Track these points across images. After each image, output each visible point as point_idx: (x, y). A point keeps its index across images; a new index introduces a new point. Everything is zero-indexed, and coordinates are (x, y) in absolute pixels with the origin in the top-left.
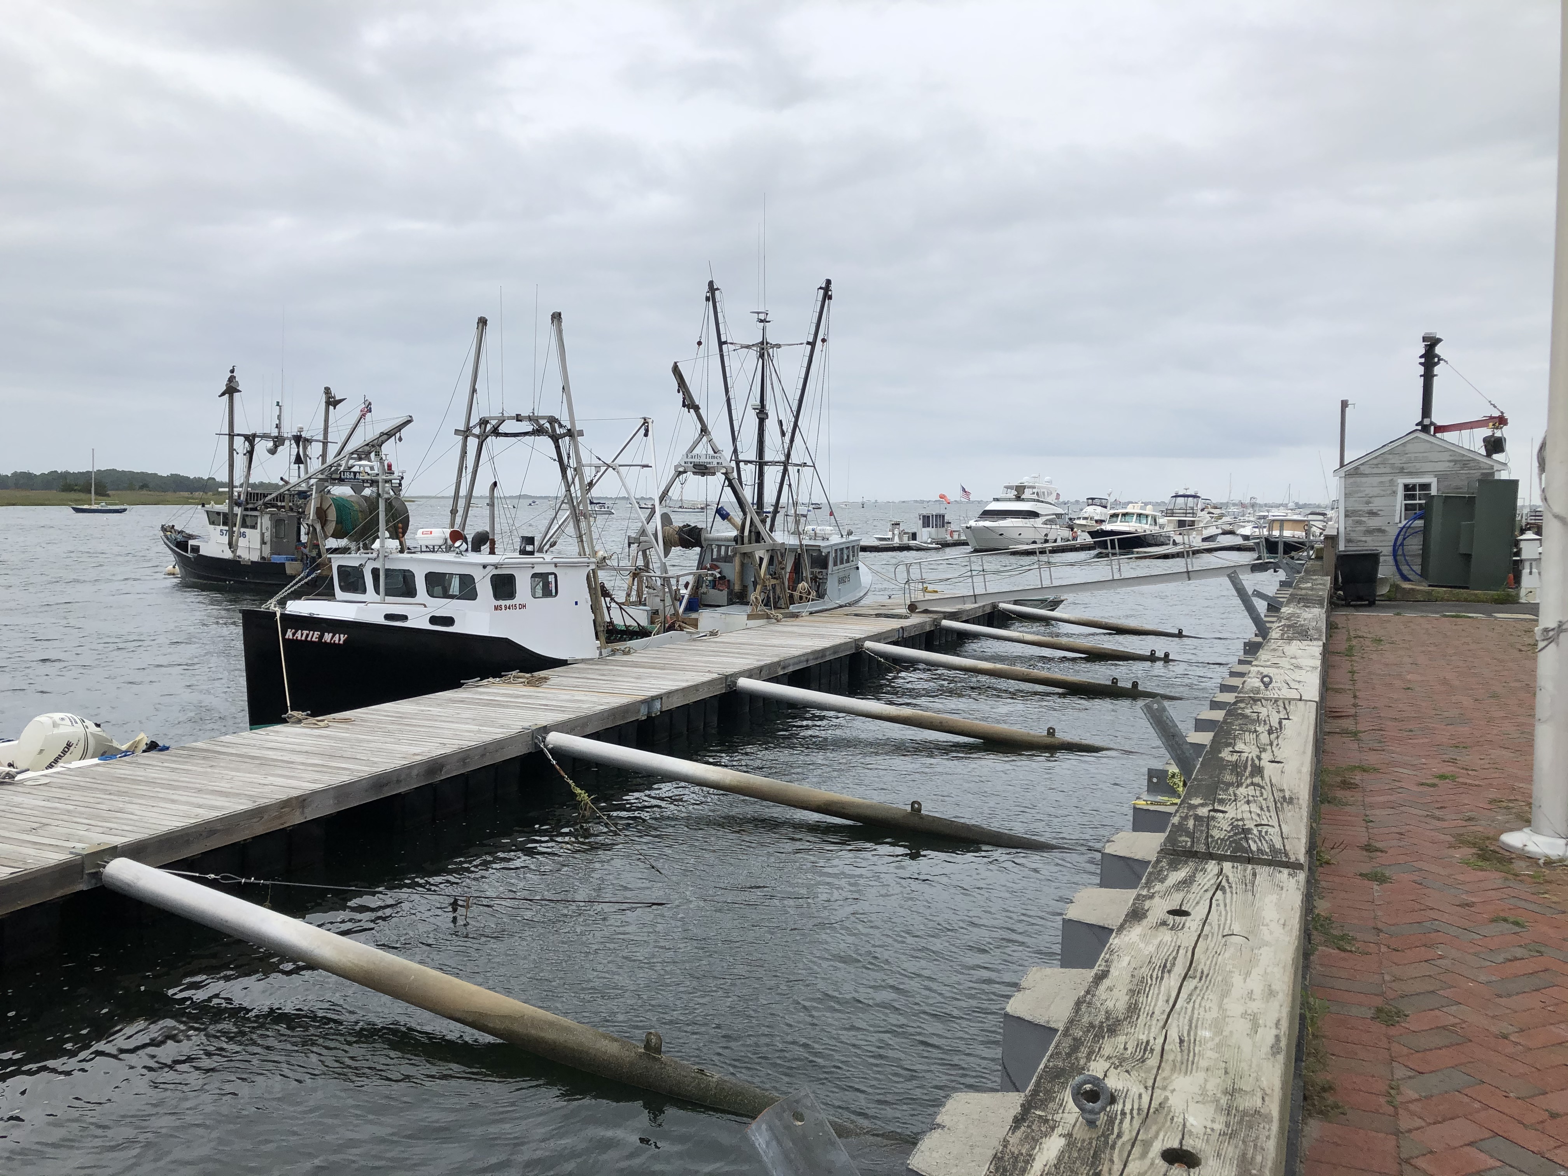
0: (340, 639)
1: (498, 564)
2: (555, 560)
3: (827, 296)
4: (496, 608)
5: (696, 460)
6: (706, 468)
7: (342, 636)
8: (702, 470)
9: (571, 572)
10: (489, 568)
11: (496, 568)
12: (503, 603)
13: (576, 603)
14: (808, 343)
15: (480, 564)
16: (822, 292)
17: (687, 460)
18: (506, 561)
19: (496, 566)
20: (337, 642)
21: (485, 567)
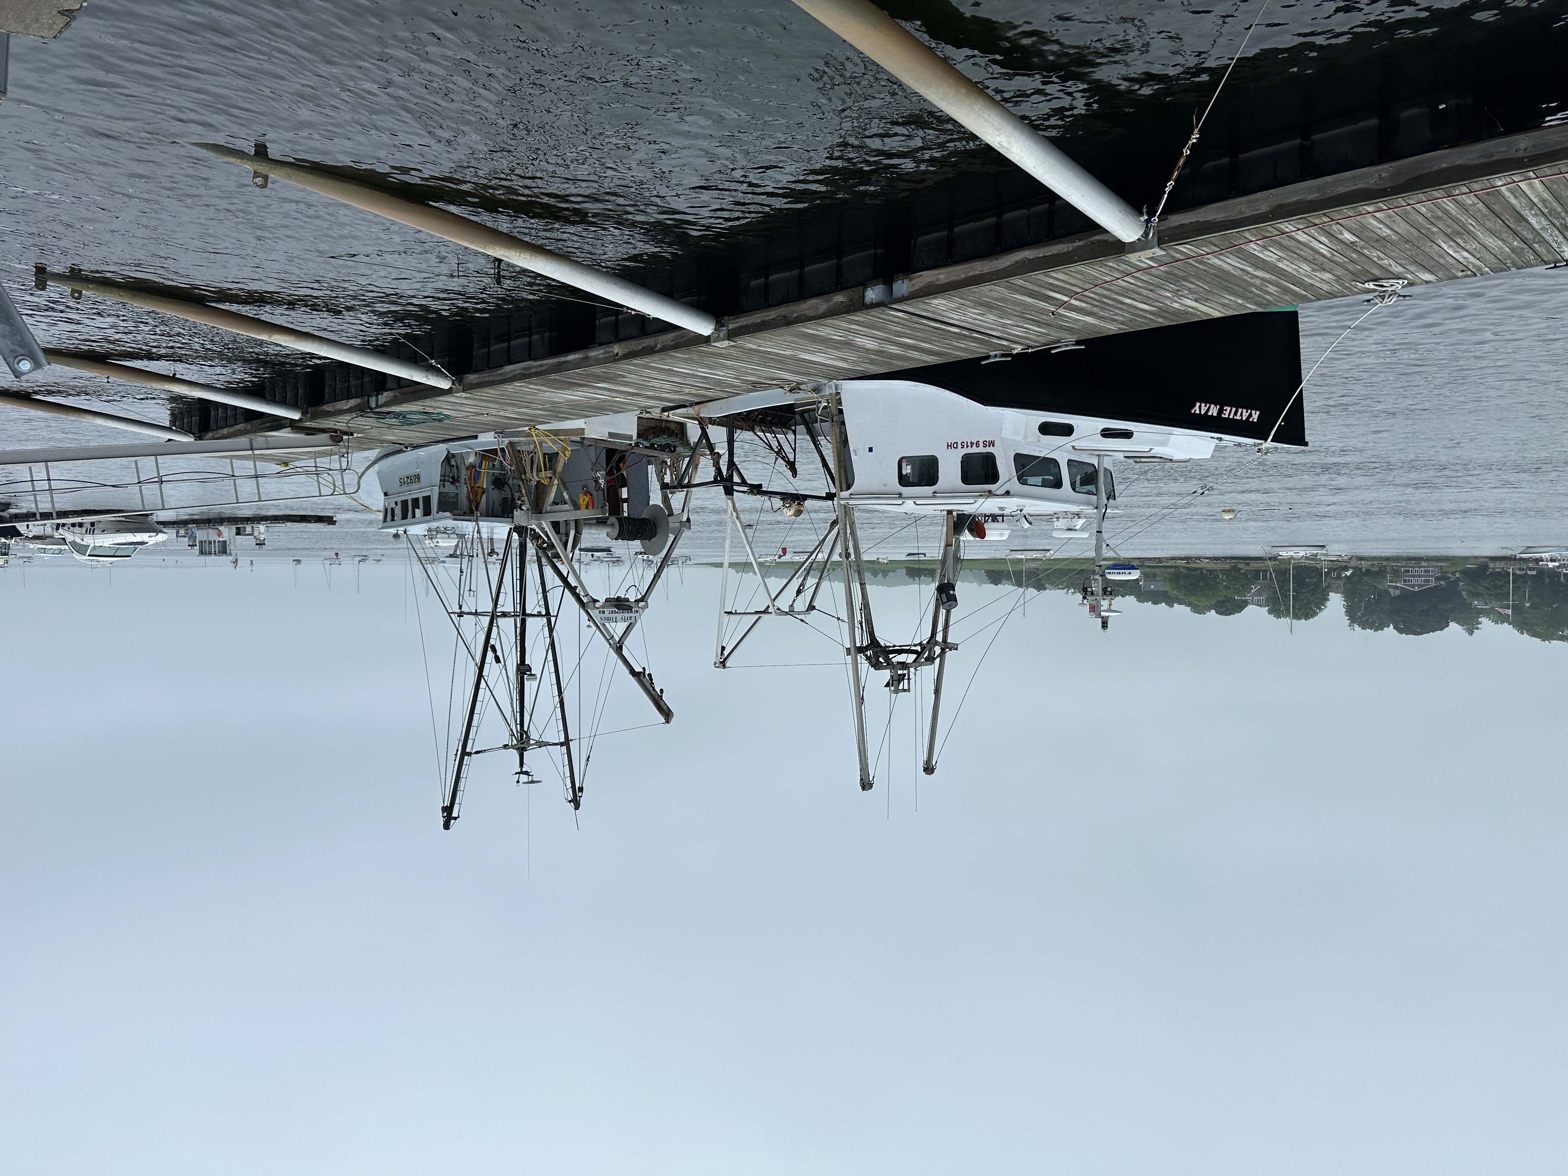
0: (1200, 408)
1: (988, 497)
2: (900, 502)
3: (448, 810)
4: (992, 443)
5: (626, 615)
6: (616, 606)
7: (1198, 412)
8: (620, 604)
9: (875, 486)
10: (1002, 491)
11: (990, 492)
12: (981, 449)
13: (871, 450)
14: (469, 754)
15: (1014, 496)
16: (455, 814)
17: (636, 614)
18: (972, 501)
19: (990, 494)
20: (1203, 405)
21: (1008, 493)
